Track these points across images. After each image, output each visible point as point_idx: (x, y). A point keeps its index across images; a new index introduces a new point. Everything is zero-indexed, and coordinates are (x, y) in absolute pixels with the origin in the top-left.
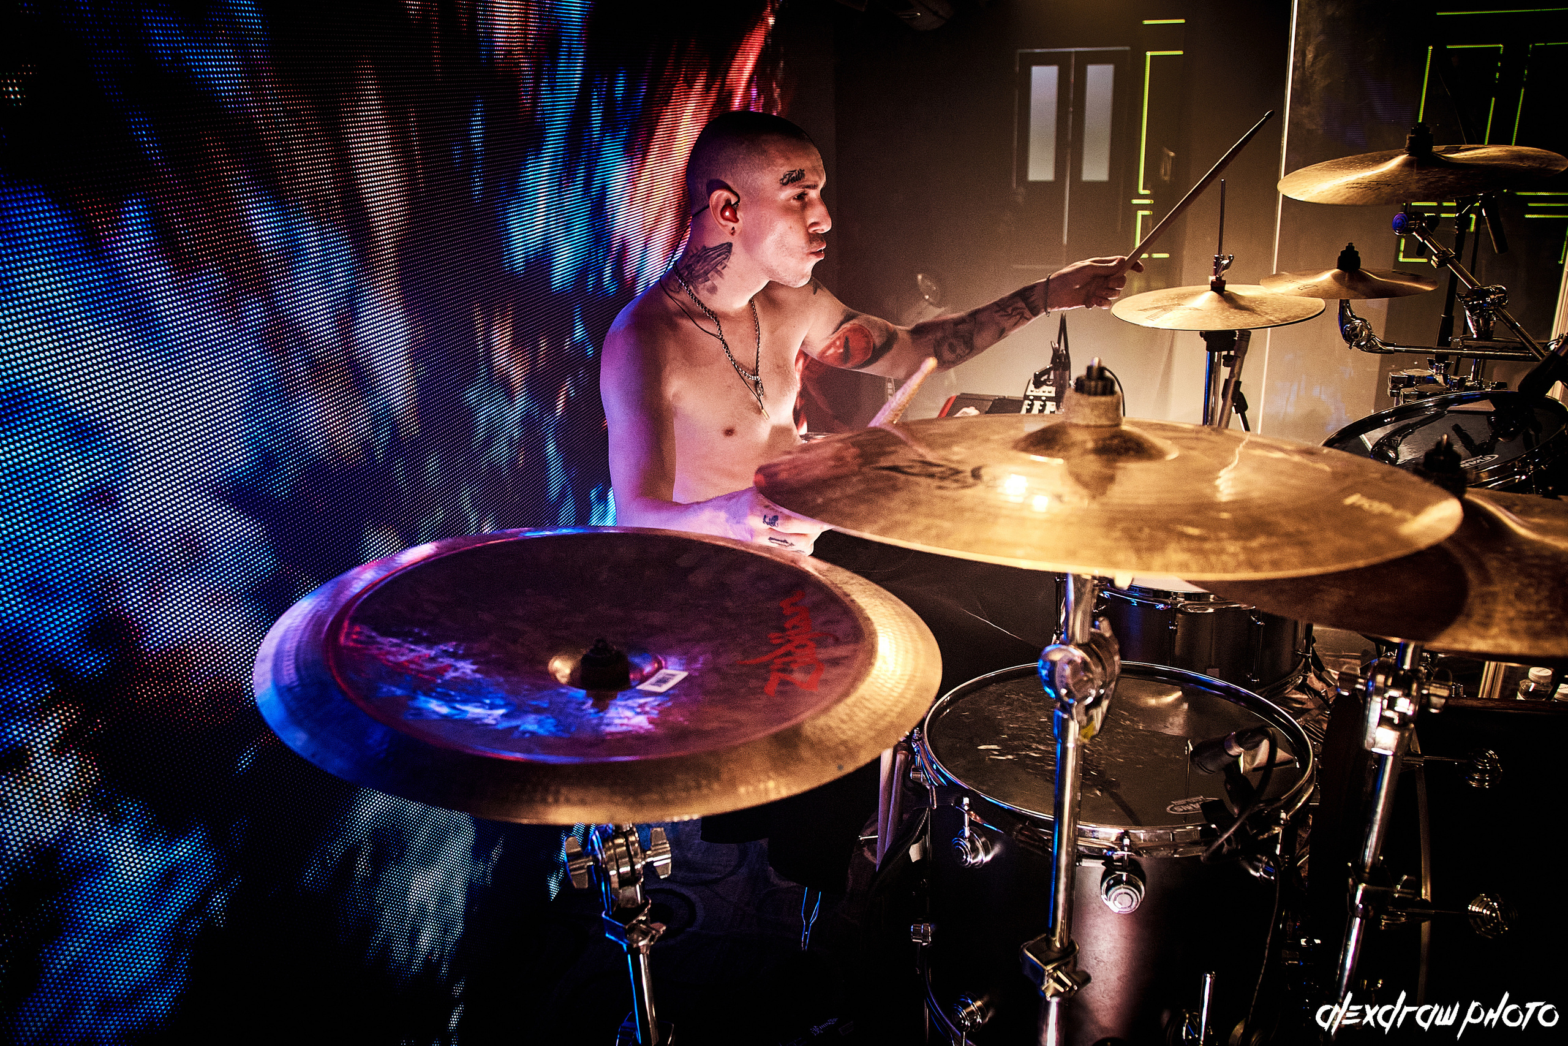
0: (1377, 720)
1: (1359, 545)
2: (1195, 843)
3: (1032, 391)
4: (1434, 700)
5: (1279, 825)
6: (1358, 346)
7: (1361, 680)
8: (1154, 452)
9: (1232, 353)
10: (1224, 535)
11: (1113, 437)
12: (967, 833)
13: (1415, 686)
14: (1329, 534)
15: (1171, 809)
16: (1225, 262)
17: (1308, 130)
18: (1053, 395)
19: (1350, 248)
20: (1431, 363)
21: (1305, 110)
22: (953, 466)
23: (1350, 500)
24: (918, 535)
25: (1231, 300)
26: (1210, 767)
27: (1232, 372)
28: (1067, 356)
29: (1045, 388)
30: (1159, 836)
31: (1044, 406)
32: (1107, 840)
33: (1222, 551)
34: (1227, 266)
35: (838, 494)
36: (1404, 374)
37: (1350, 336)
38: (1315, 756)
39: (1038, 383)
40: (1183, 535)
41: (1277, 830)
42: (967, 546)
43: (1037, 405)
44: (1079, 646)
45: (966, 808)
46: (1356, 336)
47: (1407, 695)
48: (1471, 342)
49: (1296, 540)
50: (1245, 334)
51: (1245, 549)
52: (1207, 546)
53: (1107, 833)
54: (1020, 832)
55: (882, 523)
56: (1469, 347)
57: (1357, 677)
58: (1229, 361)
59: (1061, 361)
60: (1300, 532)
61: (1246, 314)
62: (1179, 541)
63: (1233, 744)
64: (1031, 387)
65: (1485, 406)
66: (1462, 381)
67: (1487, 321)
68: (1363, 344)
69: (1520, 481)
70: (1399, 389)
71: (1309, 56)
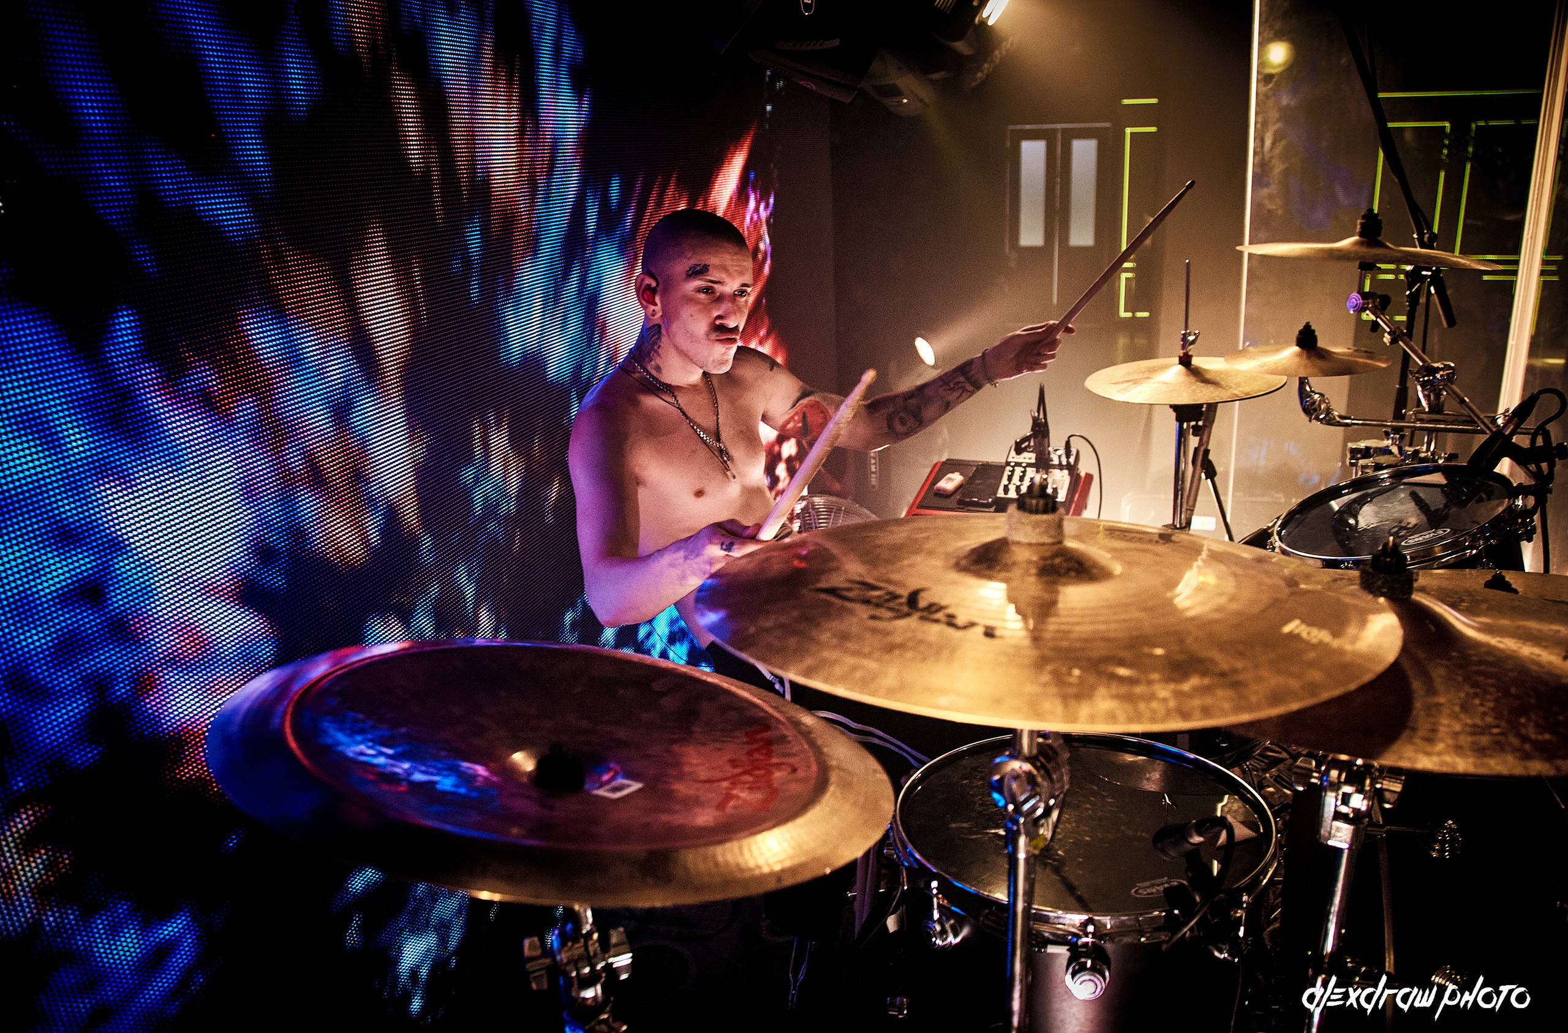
0: (1332, 814)
1: (1294, 684)
2: (1159, 929)
3: (1014, 458)
4: (1388, 795)
5: (1241, 908)
6: (1317, 419)
7: (1315, 775)
8: (1095, 571)
9: (1200, 423)
10: (1155, 676)
11: (1055, 555)
12: (936, 916)
13: (1368, 782)
14: (1264, 672)
15: (1136, 892)
16: (1191, 338)
17: (1269, 211)
18: (1033, 461)
19: (1307, 327)
20: (1387, 434)
21: (1265, 191)
22: (891, 588)
23: (1287, 629)
24: (843, 679)
25: (1197, 374)
26: (1172, 853)
27: (1201, 440)
28: (1046, 424)
29: (1025, 454)
30: (1123, 923)
31: (1024, 472)
32: (1074, 926)
33: (1152, 697)
34: (1193, 342)
35: (769, 624)
36: (1362, 445)
37: (1310, 409)
38: (1278, 832)
39: (1019, 450)
40: (1114, 677)
41: (1239, 913)
42: (890, 693)
43: (1018, 471)
44: (1028, 759)
45: (935, 892)
46: (1315, 410)
47: (1360, 791)
48: (1424, 416)
49: (1230, 680)
50: (1212, 407)
51: (1178, 694)
52: (1139, 690)
53: (1074, 919)
54: (986, 917)
55: (809, 661)
56: (1422, 421)
57: (1312, 771)
58: (1197, 431)
59: (1040, 429)
60: (1235, 671)
61: (1211, 388)
62: (1108, 686)
63: (1194, 833)
64: (1013, 453)
65: (1438, 478)
66: (1416, 452)
67: (1438, 395)
68: (1322, 416)
69: (1472, 556)
70: (1357, 459)
71: (1268, 142)
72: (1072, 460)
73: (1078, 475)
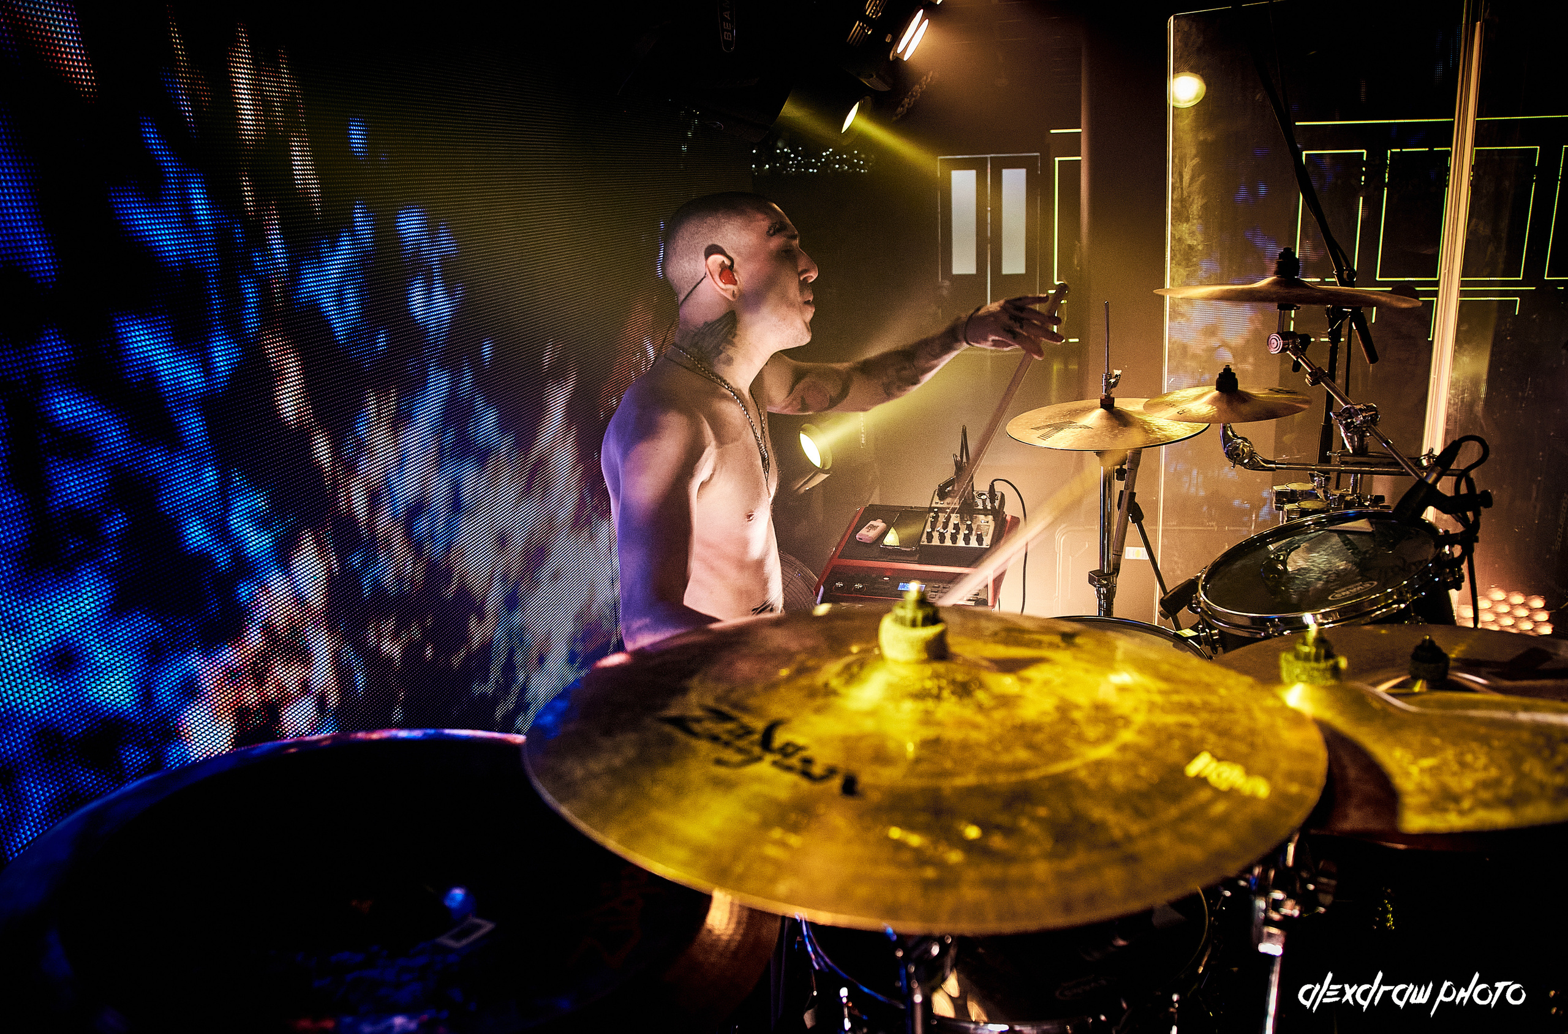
3: (937, 504)
6: (1241, 464)
9: (1125, 467)
16: (1112, 380)
17: (1190, 246)
18: (957, 507)
19: (1227, 370)
20: (1311, 478)
22: (747, 720)
23: (1194, 769)
25: (1119, 418)
27: (1126, 485)
29: (949, 500)
31: (948, 519)
34: (1115, 385)
36: (1287, 489)
37: (1234, 455)
39: (943, 495)
43: (942, 518)
46: (1239, 455)
47: (1291, 898)
48: (1348, 459)
50: (1138, 453)
56: (1346, 463)
61: (1136, 433)
64: (936, 499)
65: (1362, 525)
66: (1342, 496)
67: (1362, 438)
68: (1246, 461)
69: (1399, 610)
70: (1284, 503)
71: (1186, 178)
72: (997, 504)
73: (1004, 520)
